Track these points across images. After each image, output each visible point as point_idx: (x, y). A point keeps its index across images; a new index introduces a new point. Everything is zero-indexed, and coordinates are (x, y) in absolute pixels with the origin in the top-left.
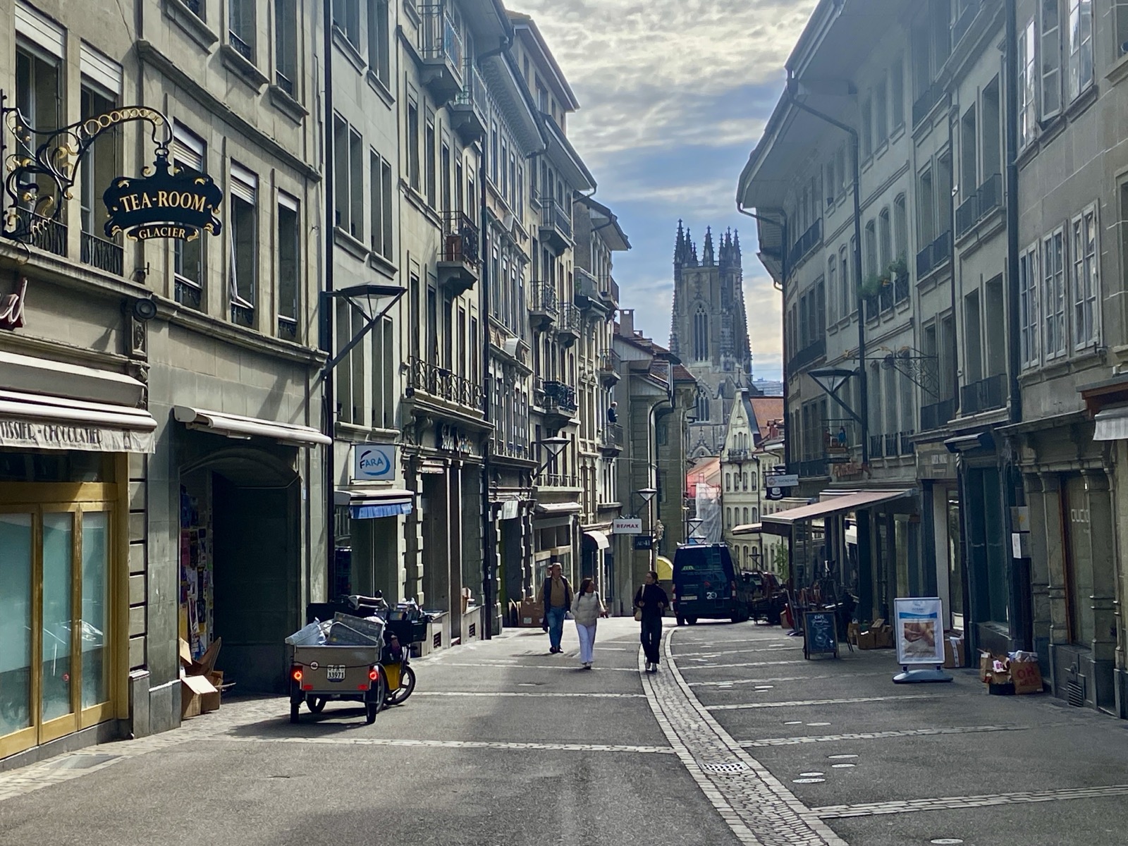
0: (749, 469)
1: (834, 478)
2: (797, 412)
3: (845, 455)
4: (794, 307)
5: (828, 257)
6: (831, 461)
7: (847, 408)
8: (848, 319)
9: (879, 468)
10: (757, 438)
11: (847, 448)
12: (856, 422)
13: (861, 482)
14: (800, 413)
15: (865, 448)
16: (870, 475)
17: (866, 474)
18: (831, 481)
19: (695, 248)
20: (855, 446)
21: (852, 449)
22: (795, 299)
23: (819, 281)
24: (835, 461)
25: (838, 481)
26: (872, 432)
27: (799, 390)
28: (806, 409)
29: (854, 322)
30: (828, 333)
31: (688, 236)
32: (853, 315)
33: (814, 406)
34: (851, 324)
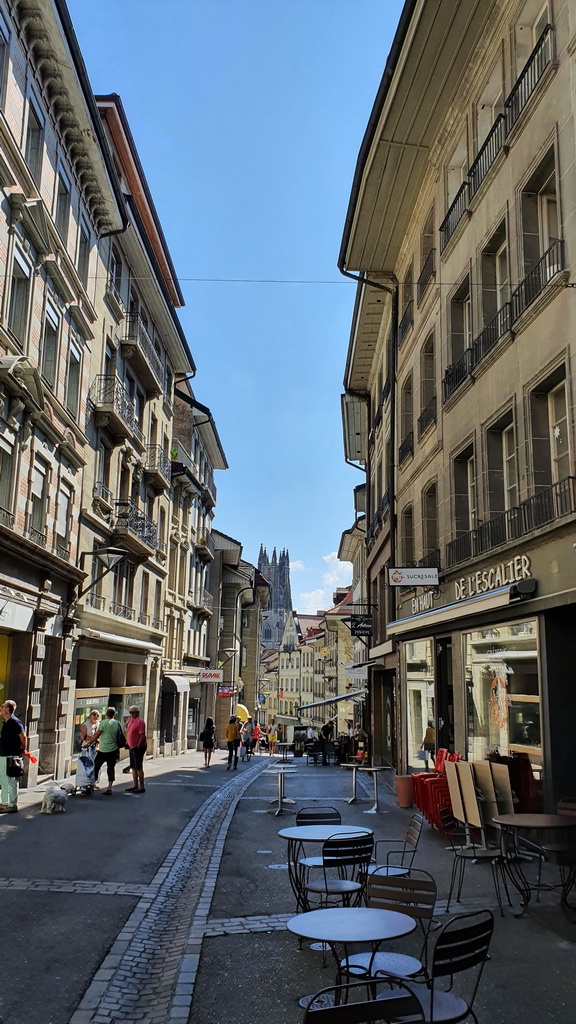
0: (295, 655)
10: (300, 638)
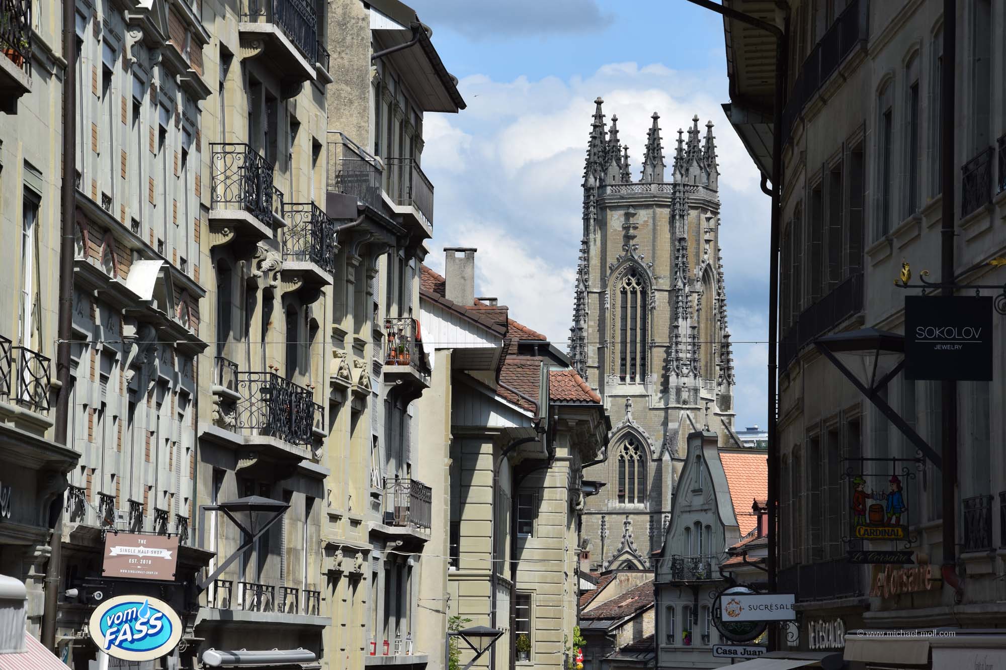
1: (875, 602)
2: (797, 448)
3: (901, 546)
4: (797, 213)
5: (875, 83)
6: (866, 558)
7: (909, 432)
8: (918, 221)
9: (982, 576)
11: (905, 529)
12: (929, 463)
13: (937, 610)
14: (803, 453)
15: (948, 529)
16: (960, 593)
17: (949, 591)
18: (868, 608)
19: (626, 157)
20: (925, 523)
21: (919, 532)
22: (799, 193)
23: (853, 144)
24: (880, 560)
25: (884, 609)
26: (967, 488)
27: (801, 399)
28: (815, 443)
29: (931, 227)
30: (868, 261)
31: (614, 132)
32: (929, 209)
33: (834, 434)
34: (925, 231)
